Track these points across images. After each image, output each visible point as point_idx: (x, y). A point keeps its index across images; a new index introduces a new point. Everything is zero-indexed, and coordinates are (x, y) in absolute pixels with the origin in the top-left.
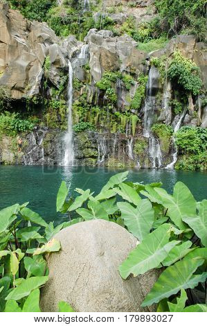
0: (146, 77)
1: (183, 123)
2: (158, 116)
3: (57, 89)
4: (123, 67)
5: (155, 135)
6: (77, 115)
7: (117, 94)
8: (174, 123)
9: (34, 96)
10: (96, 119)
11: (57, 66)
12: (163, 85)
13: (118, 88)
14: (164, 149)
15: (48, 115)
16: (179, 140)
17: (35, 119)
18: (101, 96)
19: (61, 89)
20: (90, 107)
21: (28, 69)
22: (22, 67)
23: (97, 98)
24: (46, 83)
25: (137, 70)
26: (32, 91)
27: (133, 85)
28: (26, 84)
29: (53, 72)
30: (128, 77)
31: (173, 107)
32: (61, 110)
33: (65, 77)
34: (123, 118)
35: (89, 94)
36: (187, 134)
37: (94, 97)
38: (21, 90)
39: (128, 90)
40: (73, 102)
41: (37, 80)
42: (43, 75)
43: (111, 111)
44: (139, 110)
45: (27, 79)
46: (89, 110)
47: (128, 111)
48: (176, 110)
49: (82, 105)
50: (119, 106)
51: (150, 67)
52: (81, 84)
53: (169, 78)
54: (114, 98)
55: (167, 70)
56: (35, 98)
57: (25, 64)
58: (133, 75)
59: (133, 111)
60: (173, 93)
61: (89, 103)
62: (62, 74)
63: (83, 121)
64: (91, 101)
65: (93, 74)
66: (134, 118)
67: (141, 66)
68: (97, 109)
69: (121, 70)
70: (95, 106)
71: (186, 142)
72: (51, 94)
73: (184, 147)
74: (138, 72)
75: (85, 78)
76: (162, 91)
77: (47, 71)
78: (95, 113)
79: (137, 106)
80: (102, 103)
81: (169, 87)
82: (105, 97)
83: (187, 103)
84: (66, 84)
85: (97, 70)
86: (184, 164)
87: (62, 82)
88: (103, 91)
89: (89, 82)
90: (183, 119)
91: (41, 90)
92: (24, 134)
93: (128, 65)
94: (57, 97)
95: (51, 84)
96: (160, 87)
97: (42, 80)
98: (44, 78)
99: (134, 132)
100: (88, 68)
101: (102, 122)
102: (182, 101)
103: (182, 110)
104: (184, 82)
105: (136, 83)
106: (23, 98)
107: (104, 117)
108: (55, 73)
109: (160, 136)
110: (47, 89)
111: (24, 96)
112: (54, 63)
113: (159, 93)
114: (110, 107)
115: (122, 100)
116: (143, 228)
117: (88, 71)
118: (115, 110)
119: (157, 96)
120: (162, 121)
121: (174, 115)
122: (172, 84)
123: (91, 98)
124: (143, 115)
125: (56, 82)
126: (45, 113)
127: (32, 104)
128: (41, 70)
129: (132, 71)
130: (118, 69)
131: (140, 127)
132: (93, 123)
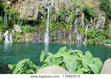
0: (75, 11)
1: (89, 27)
2: (80, 25)
3: (44, 16)
4: (67, 8)
5: (79, 32)
6: (51, 25)
7: (65, 17)
8: (85, 27)
9: (36, 19)
10: (57, 26)
11: (44, 9)
12: (81, 14)
13: (65, 15)
14: (82, 37)
15: (41, 25)
16: (87, 33)
17: (36, 27)
18: (59, 18)
19: (45, 16)
20: (55, 22)
21: (34, 10)
22: (32, 9)
23: (58, 19)
24: (40, 14)
25: (72, 9)
26: (35, 17)
27: (70, 14)
28: (33, 15)
29: (42, 11)
30: (69, 11)
31: (85, 21)
32: (45, 24)
33: (46, 12)
34: (67, 26)
35: (55, 18)
36: (90, 31)
37: (57, 19)
38: (31, 17)
39: (69, 16)
40: (49, 21)
41: (37, 14)
42: (39, 12)
43: (63, 23)
44: (73, 23)
45: (34, 13)
46: (55, 23)
47: (69, 24)
48: (86, 22)
49: (53, 22)
50: (66, 22)
51: (76, 7)
52: (52, 14)
53: (83, 11)
54: (64, 19)
55: (82, 8)
56: (36, 20)
57: (33, 8)
58: (70, 11)
59: (71, 23)
60: (85, 17)
61: (55, 21)
62: (45, 11)
63: (53, 27)
64: (56, 20)
65: (56, 11)
66: (71, 26)
67: (73, 7)
68: (58, 23)
69: (66, 9)
70: (57, 22)
71: (90, 34)
72: (42, 18)
73: (89, 36)
74: (72, 10)
75: (53, 12)
76: (81, 16)
77: (40, 10)
78: (57, 24)
79: (72, 22)
80: (59, 21)
81: (83, 15)
82: (61, 19)
83: (90, 20)
84: (47, 15)
85: (58, 9)
86: (90, 42)
87: (45, 14)
88: (60, 17)
89: (55, 13)
90: (89, 26)
91: (38, 17)
92: (32, 32)
93: (68, 7)
94: (44, 19)
95: (42, 15)
96: (80, 14)
97: (38, 13)
98: (39, 13)
99: (71, 31)
100: (55, 9)
101: (60, 27)
102: (88, 19)
103: (88, 22)
104: (89, 13)
105: (71, 13)
106: (32, 20)
107: (61, 26)
108: (43, 11)
109: (81, 32)
110: (40, 16)
111: (33, 19)
112: (43, 8)
113: (80, 17)
114: (62, 22)
115: (67, 19)
116: (73, 69)
117: (54, 10)
118: (64, 23)
119: (79, 18)
120: (81, 27)
121: (85, 24)
122: (84, 13)
123: (56, 19)
124: (74, 25)
125: (43, 14)
126: (40, 25)
127: (35, 22)
128: (38, 10)
129: (70, 9)
130: (65, 9)
131: (73, 29)
132: (57, 28)
